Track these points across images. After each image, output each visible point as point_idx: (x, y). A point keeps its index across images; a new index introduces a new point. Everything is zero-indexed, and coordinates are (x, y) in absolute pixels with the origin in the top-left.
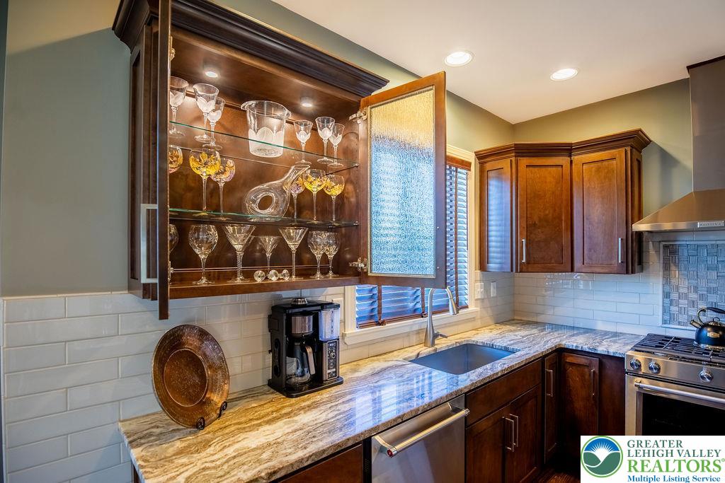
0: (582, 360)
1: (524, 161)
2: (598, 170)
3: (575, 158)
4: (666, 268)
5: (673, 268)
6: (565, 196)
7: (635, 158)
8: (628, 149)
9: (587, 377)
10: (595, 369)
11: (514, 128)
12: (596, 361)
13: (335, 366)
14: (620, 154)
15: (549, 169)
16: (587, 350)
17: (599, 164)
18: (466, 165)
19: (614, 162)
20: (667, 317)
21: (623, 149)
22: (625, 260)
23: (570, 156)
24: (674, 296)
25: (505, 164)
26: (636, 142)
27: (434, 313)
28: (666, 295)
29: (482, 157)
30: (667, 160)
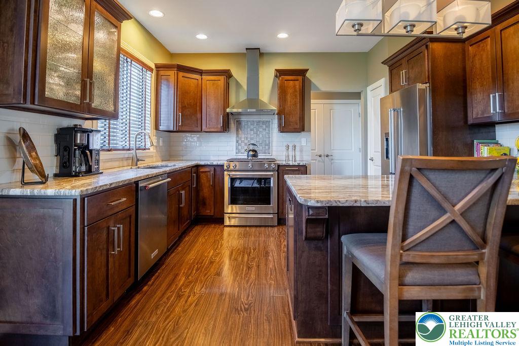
0: (207, 169)
1: (181, 74)
2: (213, 84)
3: (203, 77)
4: (237, 130)
5: (239, 130)
6: (199, 94)
7: (227, 81)
8: (225, 77)
9: (209, 177)
10: (212, 172)
11: (172, 55)
12: (212, 169)
13: (98, 164)
14: (222, 78)
15: (192, 80)
16: (210, 164)
17: (213, 82)
18: (151, 70)
19: (220, 82)
20: (237, 151)
21: (223, 77)
22: (223, 126)
23: (201, 76)
24: (240, 142)
25: (172, 73)
26: (227, 74)
27: (137, 149)
28: (237, 142)
29: (159, 67)
30: (238, 85)
